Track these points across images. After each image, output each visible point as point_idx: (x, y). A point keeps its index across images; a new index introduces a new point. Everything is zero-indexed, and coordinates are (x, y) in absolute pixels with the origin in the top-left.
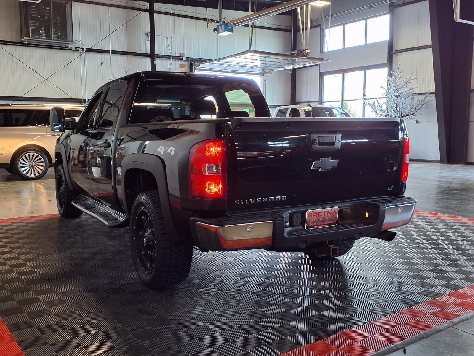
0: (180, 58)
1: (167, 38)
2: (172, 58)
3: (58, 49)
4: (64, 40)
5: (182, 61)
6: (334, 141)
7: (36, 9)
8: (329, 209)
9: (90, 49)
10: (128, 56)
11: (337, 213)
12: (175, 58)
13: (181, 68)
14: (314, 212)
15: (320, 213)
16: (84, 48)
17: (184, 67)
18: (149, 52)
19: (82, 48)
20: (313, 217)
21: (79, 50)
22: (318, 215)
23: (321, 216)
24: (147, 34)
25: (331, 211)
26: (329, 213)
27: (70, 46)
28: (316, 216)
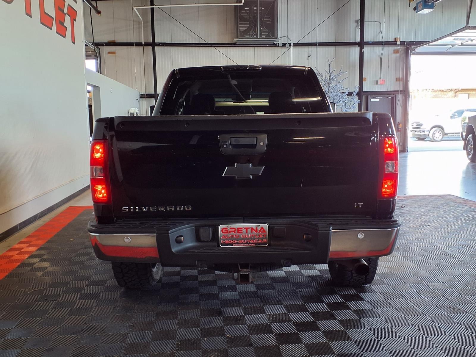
0: (394, 43)
1: (380, 23)
2: (384, 44)
3: (267, 46)
4: (271, 37)
5: (396, 46)
6: (256, 143)
7: (245, 11)
8: (253, 225)
9: (297, 43)
10: (336, 46)
11: (266, 230)
12: (388, 43)
13: (395, 54)
14: (231, 227)
15: (239, 229)
16: (290, 43)
17: (399, 52)
18: (358, 40)
19: (289, 43)
20: (230, 233)
21: (286, 46)
22: (237, 231)
23: (242, 232)
24: (357, 22)
25: (257, 228)
26: (254, 230)
27: (278, 42)
28: (235, 233)
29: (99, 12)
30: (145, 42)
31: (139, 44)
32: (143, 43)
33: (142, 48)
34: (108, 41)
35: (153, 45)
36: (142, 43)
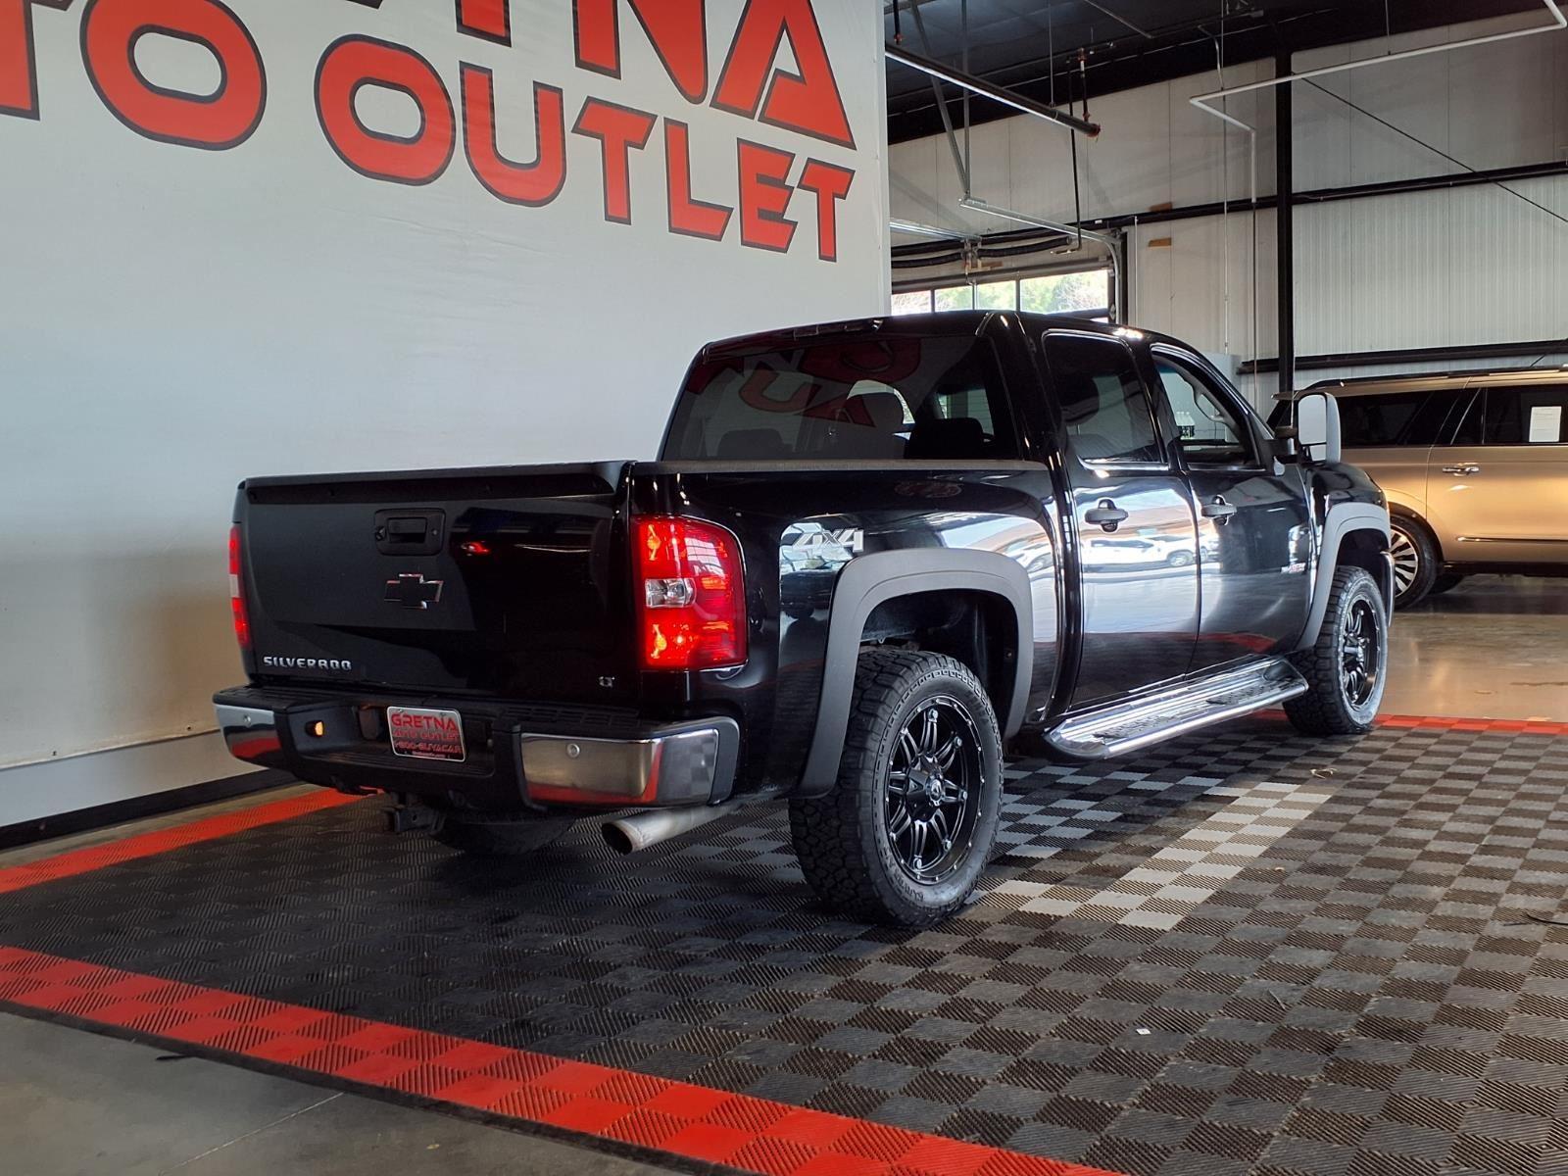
6: (424, 532)
8: (436, 713)
11: (457, 726)
15: (417, 719)
20: (404, 725)
22: (414, 723)
23: (422, 727)
25: (442, 719)
26: (439, 723)
28: (411, 725)
29: (1093, 130)
30: (1260, 196)
31: (1239, 206)
32: (1254, 200)
33: (1250, 215)
34: (1152, 207)
35: (1283, 201)
36: (1251, 200)
